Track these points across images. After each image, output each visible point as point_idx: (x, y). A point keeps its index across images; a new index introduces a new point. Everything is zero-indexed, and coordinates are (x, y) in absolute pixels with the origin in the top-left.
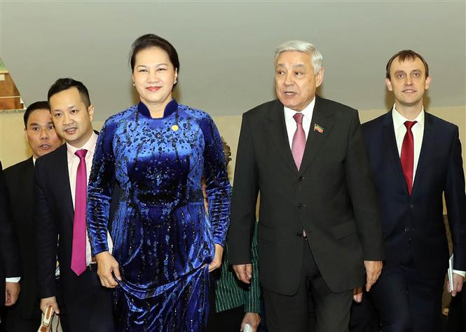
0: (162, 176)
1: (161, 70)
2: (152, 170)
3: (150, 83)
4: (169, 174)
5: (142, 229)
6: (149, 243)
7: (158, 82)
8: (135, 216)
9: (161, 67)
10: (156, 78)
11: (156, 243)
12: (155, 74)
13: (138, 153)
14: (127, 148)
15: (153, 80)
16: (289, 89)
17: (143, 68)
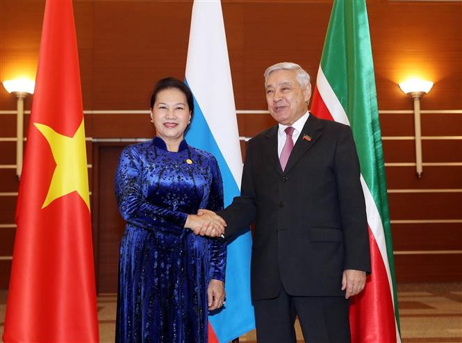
0: (179, 202)
1: (179, 108)
2: (171, 196)
3: (169, 119)
4: (185, 200)
5: (156, 252)
6: (162, 265)
7: (176, 119)
8: (150, 239)
9: (179, 106)
10: (174, 115)
11: (168, 266)
12: (174, 112)
13: (160, 178)
14: (149, 173)
15: (171, 117)
16: (279, 105)
17: (163, 106)
